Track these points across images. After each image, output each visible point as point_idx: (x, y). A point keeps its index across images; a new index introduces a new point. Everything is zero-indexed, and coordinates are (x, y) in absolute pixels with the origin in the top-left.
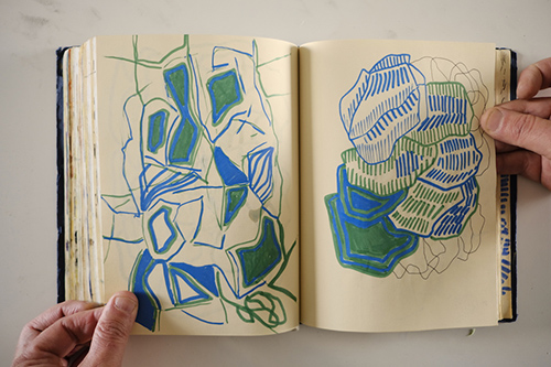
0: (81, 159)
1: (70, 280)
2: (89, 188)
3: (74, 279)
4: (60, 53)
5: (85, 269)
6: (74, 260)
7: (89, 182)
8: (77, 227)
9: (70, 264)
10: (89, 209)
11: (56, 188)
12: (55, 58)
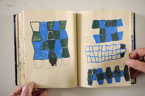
0: (21, 43)
1: (19, 75)
2: (23, 50)
3: (20, 75)
4: (15, 16)
5: (22, 71)
6: (20, 69)
7: (23, 48)
8: (20, 60)
9: (19, 71)
10: (24, 55)
11: (14, 51)
12: (13, 17)
